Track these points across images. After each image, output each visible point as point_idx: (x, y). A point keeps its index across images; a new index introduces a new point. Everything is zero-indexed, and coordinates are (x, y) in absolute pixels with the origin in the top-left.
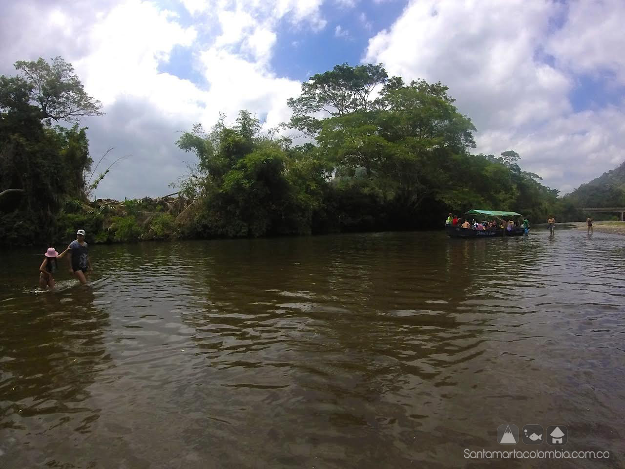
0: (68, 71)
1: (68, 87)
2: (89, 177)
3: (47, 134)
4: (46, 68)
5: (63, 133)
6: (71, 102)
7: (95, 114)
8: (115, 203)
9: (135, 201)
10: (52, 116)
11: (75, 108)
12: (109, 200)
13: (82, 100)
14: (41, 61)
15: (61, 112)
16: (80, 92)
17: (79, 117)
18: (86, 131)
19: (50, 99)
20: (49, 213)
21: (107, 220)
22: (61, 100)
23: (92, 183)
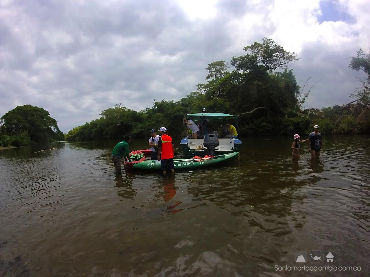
0: (272, 43)
1: (275, 51)
2: (299, 97)
3: (272, 77)
4: (260, 45)
5: (280, 75)
6: (279, 58)
7: (294, 60)
8: (316, 110)
9: (329, 108)
10: (272, 68)
11: (282, 60)
12: (313, 109)
13: (285, 55)
14: (255, 43)
15: (276, 64)
16: (282, 51)
17: (286, 65)
18: (292, 71)
19: (268, 60)
20: (280, 118)
21: (312, 121)
22: (274, 58)
23: (301, 100)
